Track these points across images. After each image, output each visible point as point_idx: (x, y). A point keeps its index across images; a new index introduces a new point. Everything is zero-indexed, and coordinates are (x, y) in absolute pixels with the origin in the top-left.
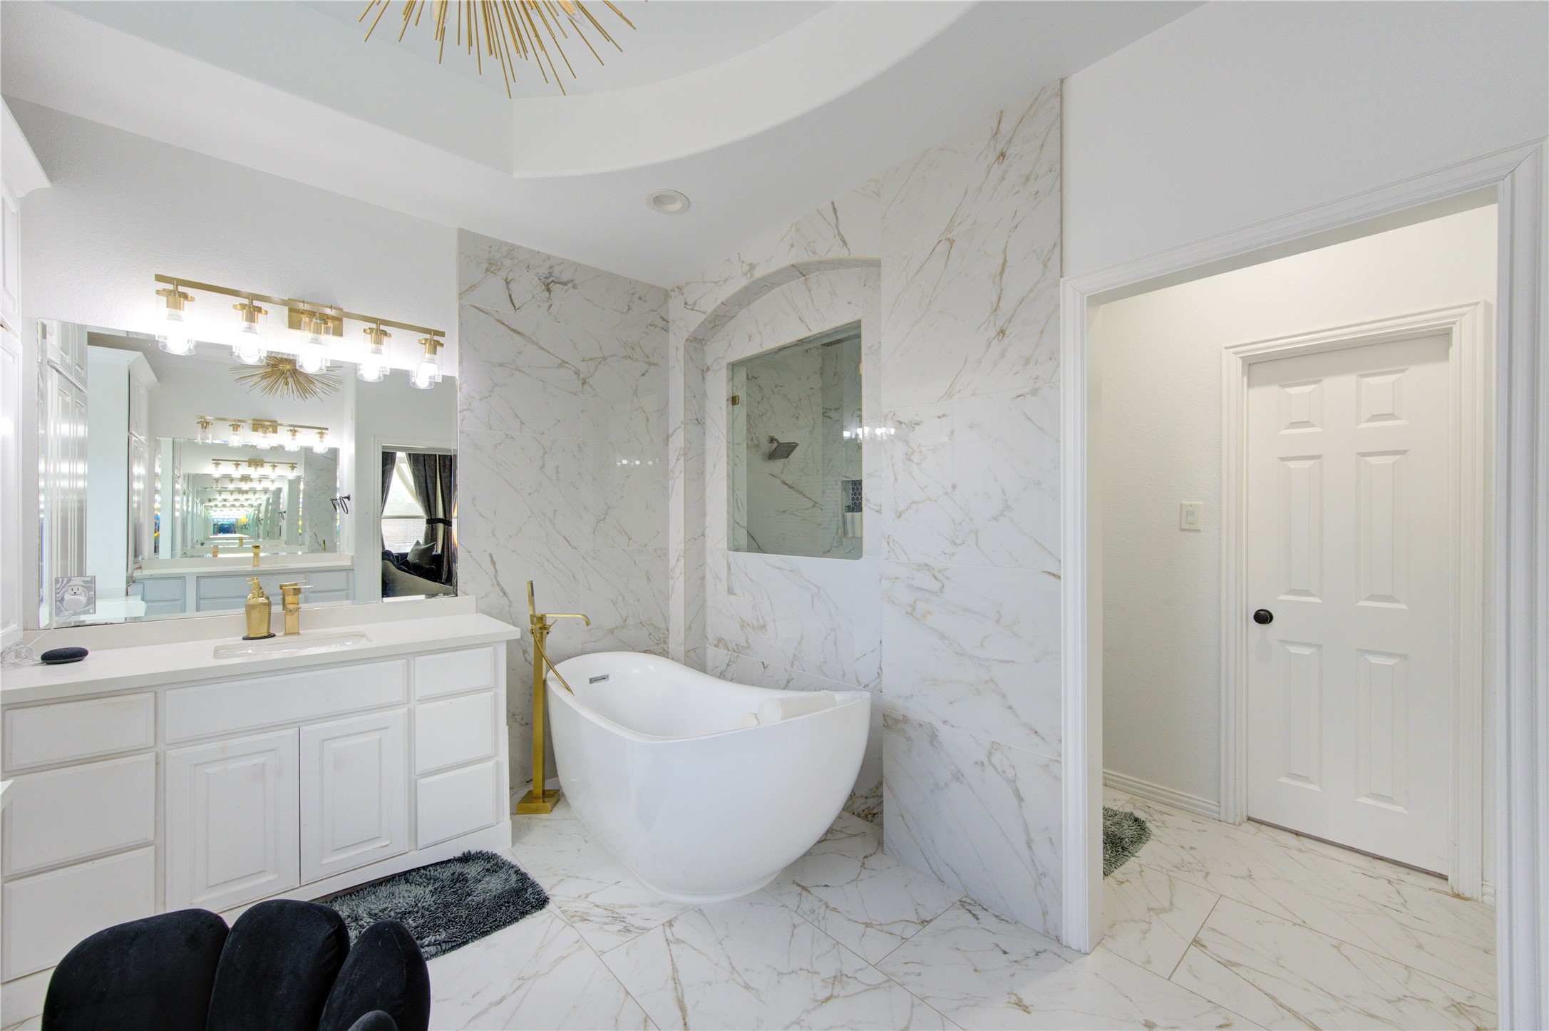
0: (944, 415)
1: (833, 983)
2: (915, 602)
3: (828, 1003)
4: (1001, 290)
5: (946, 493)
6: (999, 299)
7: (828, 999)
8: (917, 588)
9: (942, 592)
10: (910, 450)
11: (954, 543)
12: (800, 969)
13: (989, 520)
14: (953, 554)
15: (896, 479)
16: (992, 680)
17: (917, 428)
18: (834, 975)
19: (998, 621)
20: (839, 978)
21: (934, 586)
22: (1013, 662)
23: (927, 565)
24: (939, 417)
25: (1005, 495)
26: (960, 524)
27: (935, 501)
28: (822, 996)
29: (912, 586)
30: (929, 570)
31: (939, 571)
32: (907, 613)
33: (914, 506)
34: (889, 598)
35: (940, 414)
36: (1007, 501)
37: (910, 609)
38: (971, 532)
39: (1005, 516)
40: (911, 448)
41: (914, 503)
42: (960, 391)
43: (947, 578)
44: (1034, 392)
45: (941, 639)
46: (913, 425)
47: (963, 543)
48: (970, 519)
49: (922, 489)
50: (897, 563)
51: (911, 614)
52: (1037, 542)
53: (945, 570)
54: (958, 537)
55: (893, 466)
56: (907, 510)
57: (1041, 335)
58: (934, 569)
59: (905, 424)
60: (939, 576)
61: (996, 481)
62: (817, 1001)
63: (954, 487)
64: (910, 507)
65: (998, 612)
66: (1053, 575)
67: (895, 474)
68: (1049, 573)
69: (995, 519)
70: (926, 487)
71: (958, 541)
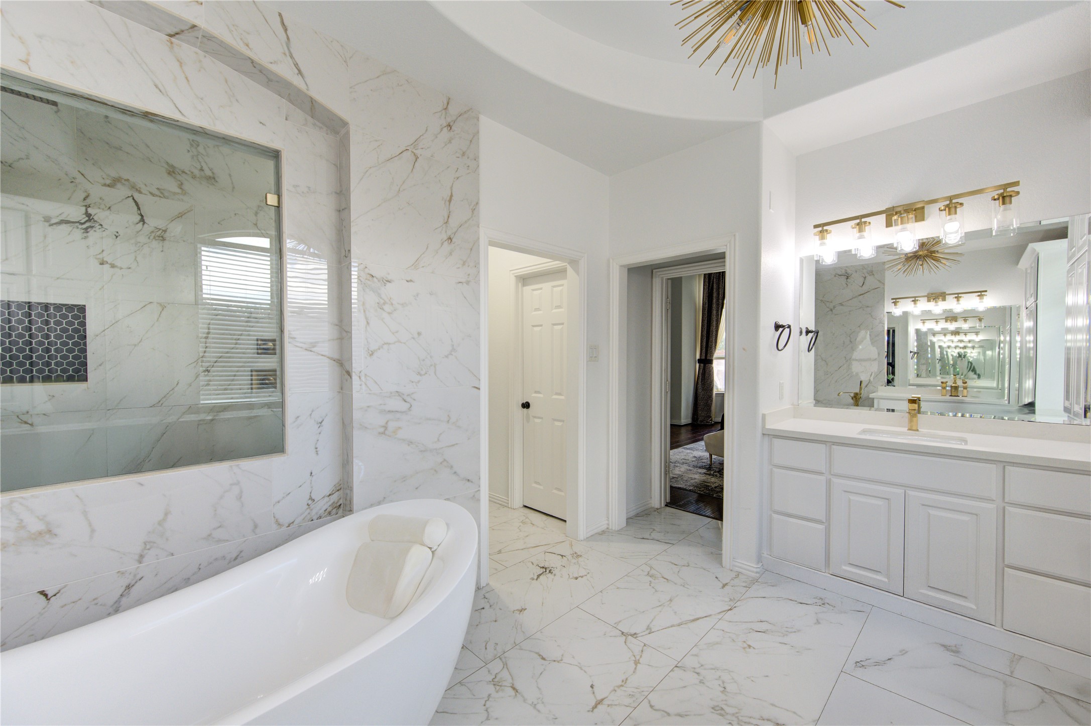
0: (411, 281)
1: (501, 686)
2: (387, 423)
3: (517, 689)
4: (450, 212)
5: (413, 338)
6: (449, 217)
7: (514, 689)
8: (389, 411)
9: (410, 410)
10: (382, 302)
11: (419, 374)
12: (485, 705)
13: (443, 358)
14: (419, 382)
15: (368, 323)
16: (445, 460)
17: (388, 284)
18: (492, 686)
19: (448, 421)
20: (496, 683)
21: (404, 407)
22: (457, 444)
23: (397, 392)
24: (407, 281)
25: (452, 342)
26: (424, 360)
27: (404, 343)
28: (512, 693)
29: (385, 411)
30: (399, 396)
31: (408, 395)
32: (379, 433)
33: (386, 347)
34: (361, 425)
35: (409, 279)
36: (453, 345)
37: (382, 430)
38: (431, 365)
39: (452, 355)
40: (383, 300)
41: (385, 344)
42: (423, 267)
43: (414, 400)
44: (468, 283)
45: (409, 445)
46: (385, 281)
47: (426, 373)
48: (431, 357)
49: (393, 333)
50: (370, 394)
51: (384, 433)
52: (469, 370)
53: (412, 393)
54: (422, 370)
55: (364, 311)
56: (379, 349)
57: (471, 251)
58: (403, 394)
59: (377, 278)
60: (408, 399)
61: (447, 332)
62: (516, 695)
63: (419, 334)
64: (382, 347)
65: (448, 416)
66: (477, 388)
67: (366, 318)
68: (475, 387)
69: (447, 357)
70: (397, 332)
71: (423, 373)
